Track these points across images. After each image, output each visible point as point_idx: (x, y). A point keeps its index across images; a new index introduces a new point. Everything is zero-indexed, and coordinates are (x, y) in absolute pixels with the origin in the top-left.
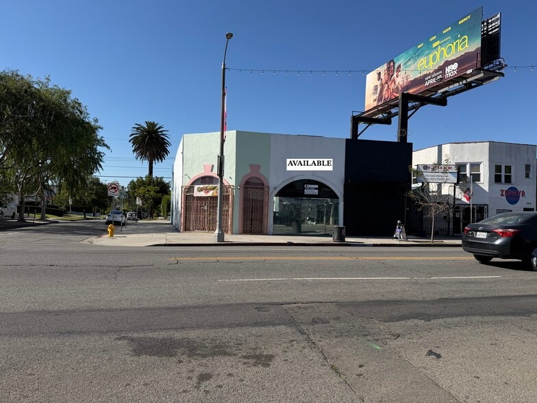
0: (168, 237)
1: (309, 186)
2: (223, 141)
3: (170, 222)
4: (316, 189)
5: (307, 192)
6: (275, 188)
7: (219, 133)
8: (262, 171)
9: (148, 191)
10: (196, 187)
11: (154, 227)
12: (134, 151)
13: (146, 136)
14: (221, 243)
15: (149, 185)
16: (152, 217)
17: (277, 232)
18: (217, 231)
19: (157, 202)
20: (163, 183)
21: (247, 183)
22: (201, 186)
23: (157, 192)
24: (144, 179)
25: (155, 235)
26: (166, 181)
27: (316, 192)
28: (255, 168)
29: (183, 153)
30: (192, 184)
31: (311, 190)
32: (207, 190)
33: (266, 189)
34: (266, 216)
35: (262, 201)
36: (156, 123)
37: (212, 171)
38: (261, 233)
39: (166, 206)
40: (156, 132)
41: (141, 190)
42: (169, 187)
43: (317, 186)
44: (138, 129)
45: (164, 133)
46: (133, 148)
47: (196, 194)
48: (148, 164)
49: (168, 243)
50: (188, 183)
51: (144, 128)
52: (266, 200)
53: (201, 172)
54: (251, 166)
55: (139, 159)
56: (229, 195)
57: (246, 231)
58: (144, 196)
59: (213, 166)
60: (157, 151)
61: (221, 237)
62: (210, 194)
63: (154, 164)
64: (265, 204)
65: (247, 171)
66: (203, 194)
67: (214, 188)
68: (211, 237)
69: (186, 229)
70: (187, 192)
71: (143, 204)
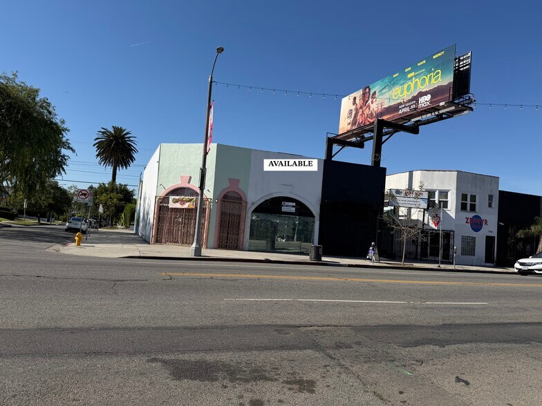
0: (141, 249)
1: (286, 203)
2: (206, 153)
3: (134, 232)
4: (293, 206)
5: (284, 209)
6: (253, 204)
7: (202, 145)
8: (241, 186)
9: (111, 198)
10: (171, 198)
11: (118, 236)
12: (98, 155)
13: (112, 141)
14: (198, 257)
15: (112, 191)
16: (113, 226)
17: (253, 248)
18: (194, 245)
19: (120, 210)
20: (127, 190)
21: (225, 197)
22: (177, 197)
23: (120, 200)
24: (107, 186)
25: (126, 246)
26: (130, 188)
27: (293, 210)
28: (234, 182)
29: (159, 162)
30: (167, 195)
31: (288, 208)
32: (183, 202)
33: (244, 204)
34: (242, 231)
35: (240, 216)
36: (123, 128)
37: (189, 182)
38: (236, 248)
39: (129, 215)
40: (123, 137)
41: (103, 197)
42: (132, 195)
43: (294, 204)
44: (103, 133)
45: (131, 139)
46: (97, 153)
47: (172, 205)
48: (112, 170)
49: (142, 255)
50: (162, 193)
51: (110, 133)
52: (243, 216)
53: (177, 183)
54: (231, 180)
55: (102, 164)
56: (206, 208)
57: (221, 246)
58: (106, 203)
59: (191, 177)
60: (123, 158)
61: (198, 251)
62: (186, 206)
63: (118, 170)
64: (242, 219)
65: (226, 185)
66: (178, 205)
67: (190, 201)
68: (188, 251)
69: (158, 241)
70: (161, 202)
71: (105, 212)
